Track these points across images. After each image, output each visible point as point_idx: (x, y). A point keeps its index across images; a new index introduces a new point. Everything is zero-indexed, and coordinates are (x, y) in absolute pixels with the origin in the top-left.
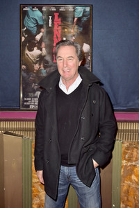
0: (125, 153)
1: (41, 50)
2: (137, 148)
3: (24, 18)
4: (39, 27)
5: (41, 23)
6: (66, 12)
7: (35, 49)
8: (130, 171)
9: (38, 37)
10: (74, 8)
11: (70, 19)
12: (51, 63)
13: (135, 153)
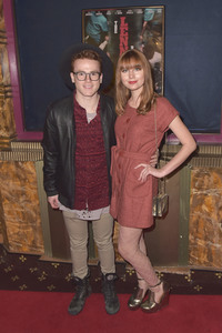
0: (195, 181)
2: (209, 175)
4: (103, 35)
5: (105, 30)
6: (135, 15)
8: (200, 201)
9: (102, 46)
10: (143, 10)
11: (139, 24)
13: (206, 181)
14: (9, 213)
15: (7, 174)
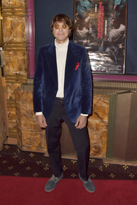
1: (88, 29)
3: (76, 6)
5: (89, 9)
7: (84, 28)
12: (95, 39)
14: (25, 125)
15: (26, 100)
